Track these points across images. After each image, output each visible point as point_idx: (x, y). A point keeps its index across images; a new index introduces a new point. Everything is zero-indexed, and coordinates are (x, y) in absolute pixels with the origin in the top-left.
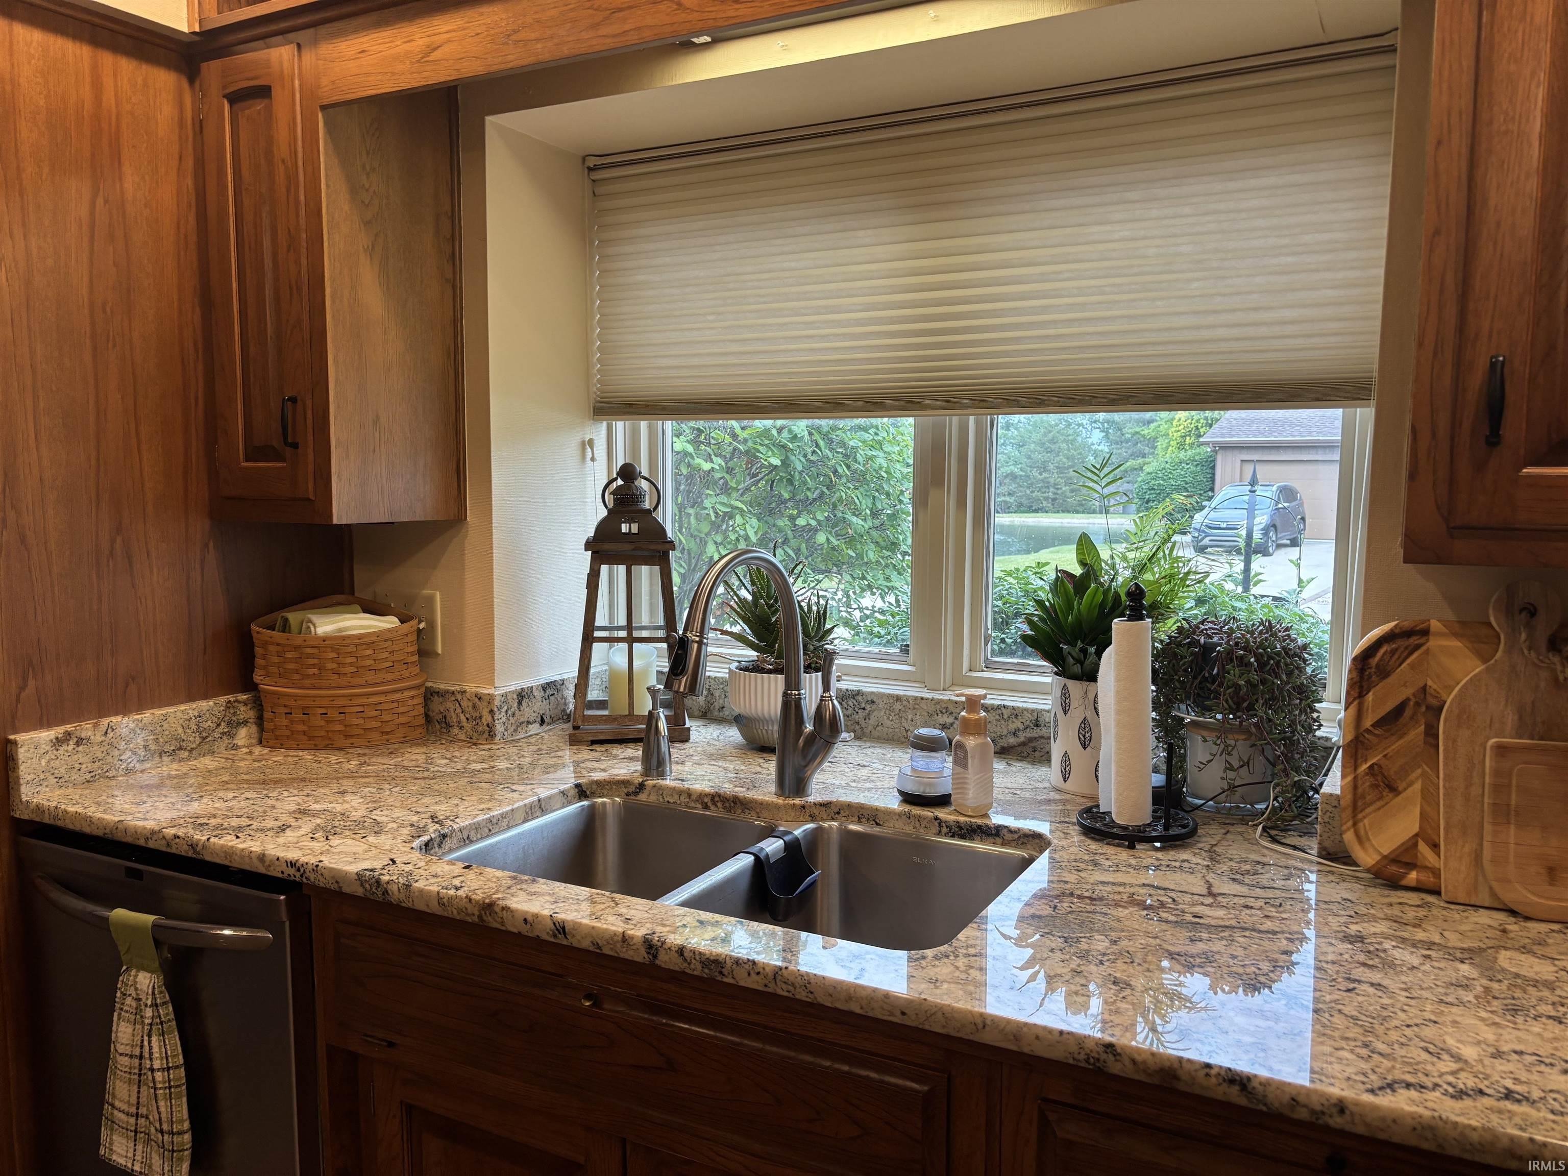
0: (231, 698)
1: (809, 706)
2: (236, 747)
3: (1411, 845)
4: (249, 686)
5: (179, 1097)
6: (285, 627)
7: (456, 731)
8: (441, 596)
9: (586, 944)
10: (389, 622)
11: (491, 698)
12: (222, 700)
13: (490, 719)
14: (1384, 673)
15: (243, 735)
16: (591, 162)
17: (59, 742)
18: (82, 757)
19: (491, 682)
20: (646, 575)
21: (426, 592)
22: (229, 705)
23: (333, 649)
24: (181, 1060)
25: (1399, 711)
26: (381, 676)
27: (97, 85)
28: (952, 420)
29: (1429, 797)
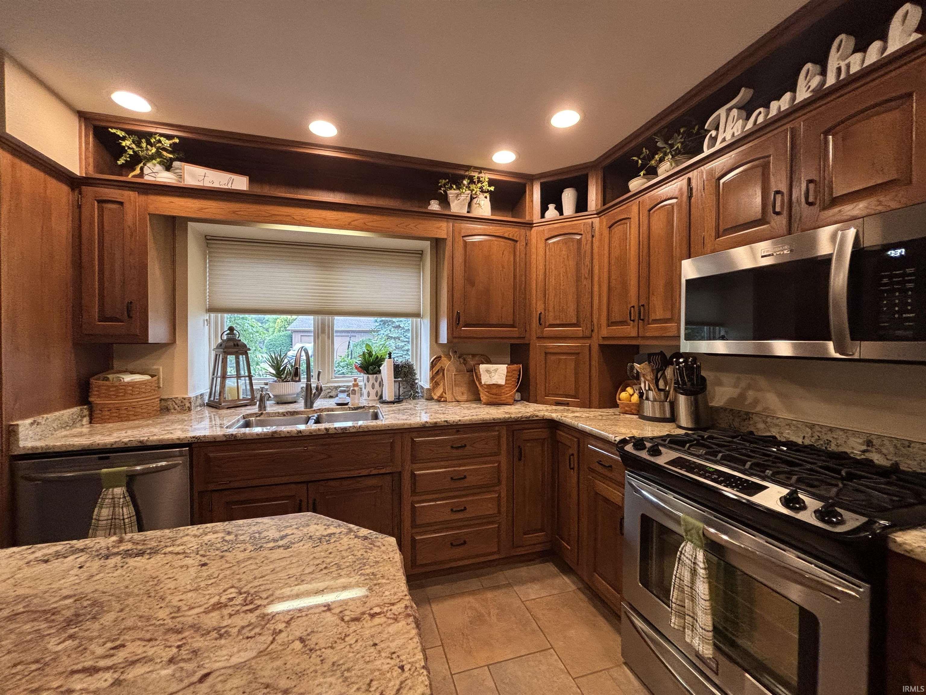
0: (81, 407)
1: (314, 385)
2: (83, 425)
3: (442, 394)
4: (88, 403)
5: (134, 526)
6: (107, 379)
7: (172, 411)
8: (163, 369)
9: (308, 434)
10: (147, 377)
11: (190, 399)
12: (79, 408)
13: (189, 405)
14: (436, 364)
15: (86, 420)
16: (208, 238)
17: (32, 424)
18: (38, 429)
19: (187, 394)
20: (242, 358)
21: (155, 367)
22: (81, 410)
23: (130, 386)
24: (134, 514)
25: (438, 371)
26: (147, 394)
27: (45, 188)
28: (326, 317)
29: (444, 385)
